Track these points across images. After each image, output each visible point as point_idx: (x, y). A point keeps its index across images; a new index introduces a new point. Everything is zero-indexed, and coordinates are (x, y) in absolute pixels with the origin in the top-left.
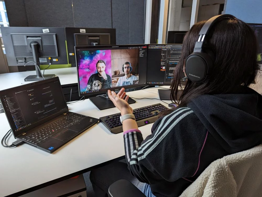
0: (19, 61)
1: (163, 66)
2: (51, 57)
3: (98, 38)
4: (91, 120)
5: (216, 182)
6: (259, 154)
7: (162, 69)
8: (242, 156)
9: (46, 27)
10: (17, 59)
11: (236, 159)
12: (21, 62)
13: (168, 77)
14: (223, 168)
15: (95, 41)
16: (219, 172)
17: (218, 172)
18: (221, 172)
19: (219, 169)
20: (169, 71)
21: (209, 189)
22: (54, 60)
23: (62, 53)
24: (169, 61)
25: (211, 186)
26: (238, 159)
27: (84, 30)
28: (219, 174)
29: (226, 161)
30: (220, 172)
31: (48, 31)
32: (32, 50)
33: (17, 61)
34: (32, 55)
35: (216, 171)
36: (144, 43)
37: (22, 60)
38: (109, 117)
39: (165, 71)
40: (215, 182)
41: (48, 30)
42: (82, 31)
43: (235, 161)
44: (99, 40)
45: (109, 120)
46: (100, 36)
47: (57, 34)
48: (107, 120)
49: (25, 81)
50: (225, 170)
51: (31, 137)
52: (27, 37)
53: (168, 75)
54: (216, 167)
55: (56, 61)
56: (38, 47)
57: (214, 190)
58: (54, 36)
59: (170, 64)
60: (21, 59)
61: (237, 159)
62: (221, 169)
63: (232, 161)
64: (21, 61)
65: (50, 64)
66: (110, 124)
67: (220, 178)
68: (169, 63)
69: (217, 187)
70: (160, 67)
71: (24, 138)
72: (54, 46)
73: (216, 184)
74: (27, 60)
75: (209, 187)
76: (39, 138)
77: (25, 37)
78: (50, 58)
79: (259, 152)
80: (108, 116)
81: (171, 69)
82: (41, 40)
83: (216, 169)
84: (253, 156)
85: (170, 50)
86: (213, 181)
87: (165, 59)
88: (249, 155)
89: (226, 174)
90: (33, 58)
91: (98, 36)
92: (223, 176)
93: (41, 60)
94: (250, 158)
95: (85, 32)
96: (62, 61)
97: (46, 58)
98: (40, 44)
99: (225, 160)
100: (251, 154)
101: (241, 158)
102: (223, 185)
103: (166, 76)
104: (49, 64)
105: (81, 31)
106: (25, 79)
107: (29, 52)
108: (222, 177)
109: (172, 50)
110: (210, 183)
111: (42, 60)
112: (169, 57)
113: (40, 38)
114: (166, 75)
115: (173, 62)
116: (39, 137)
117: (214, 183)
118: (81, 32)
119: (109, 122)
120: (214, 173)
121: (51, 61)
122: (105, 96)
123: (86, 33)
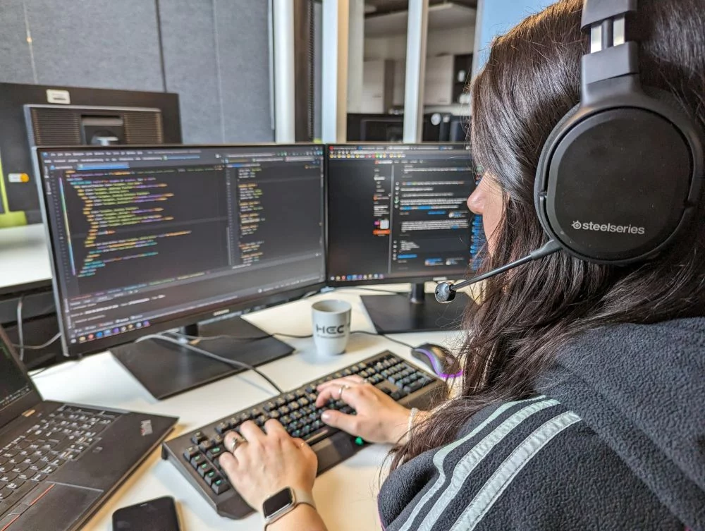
1: (383, 217)
3: (117, 123)
4: (147, 427)
7: (380, 229)
13: (398, 254)
15: (106, 132)
20: (404, 233)
24: (400, 199)
27: (65, 95)
36: (274, 140)
38: (204, 438)
39: (388, 235)
42: (56, 97)
44: (123, 128)
45: (207, 449)
46: (126, 116)
48: (196, 454)
53: (399, 245)
59: (403, 211)
66: (211, 470)
68: (400, 206)
70: (372, 222)
80: (200, 430)
81: (407, 226)
85: (404, 164)
87: (387, 195)
95: (68, 102)
103: (393, 253)
105: (52, 95)
109: (409, 163)
112: (401, 186)
114: (393, 249)
115: (413, 202)
118: (50, 99)
119: (205, 462)
122: (175, 337)
123: (72, 103)
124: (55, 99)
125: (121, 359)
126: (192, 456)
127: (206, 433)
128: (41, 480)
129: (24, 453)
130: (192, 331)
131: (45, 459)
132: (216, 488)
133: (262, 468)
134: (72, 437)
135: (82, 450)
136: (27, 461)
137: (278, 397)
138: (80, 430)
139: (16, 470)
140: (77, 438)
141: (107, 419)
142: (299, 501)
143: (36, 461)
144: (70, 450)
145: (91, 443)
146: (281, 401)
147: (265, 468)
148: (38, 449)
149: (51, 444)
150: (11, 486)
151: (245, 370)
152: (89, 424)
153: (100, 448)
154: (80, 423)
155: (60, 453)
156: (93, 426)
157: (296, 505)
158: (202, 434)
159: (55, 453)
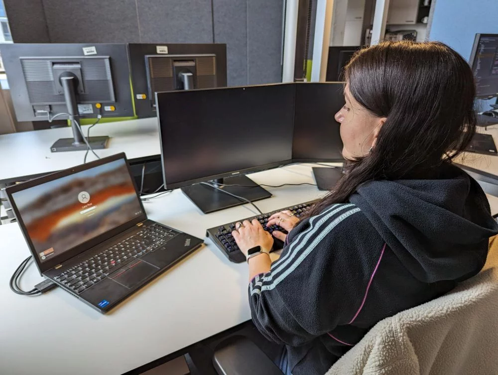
0: (39, 111)
2: (101, 104)
3: (191, 64)
4: (188, 243)
5: (382, 360)
6: (461, 307)
8: (429, 313)
9: (89, 42)
10: (35, 108)
11: (418, 320)
12: (42, 114)
14: (394, 337)
15: (187, 70)
16: (388, 342)
17: (386, 344)
18: (392, 344)
19: (388, 339)
21: (371, 368)
22: (108, 108)
23: (123, 96)
25: (374, 364)
26: (422, 319)
27: (165, 49)
28: (387, 347)
29: (401, 324)
30: (390, 343)
31: (93, 51)
32: (64, 91)
33: (35, 111)
34: (64, 100)
35: (383, 341)
37: (44, 110)
38: (225, 229)
40: (380, 358)
41: (93, 49)
42: (161, 50)
43: (415, 323)
44: (195, 67)
45: (226, 234)
46: (197, 59)
47: (112, 57)
48: (221, 235)
49: (52, 151)
50: (399, 339)
51: (70, 275)
52: (53, 64)
54: (383, 334)
55: (110, 110)
56: (74, 84)
57: (378, 371)
58: (107, 62)
60: (42, 107)
61: (420, 318)
62: (391, 339)
63: (410, 324)
64: (42, 111)
65: (100, 117)
66: (227, 242)
67: (389, 353)
69: (384, 368)
71: (58, 276)
72: (107, 81)
73: (383, 363)
74: (54, 109)
75: (371, 366)
76: (84, 278)
77: (49, 63)
78: (98, 106)
79: (460, 305)
80: (223, 226)
82: (81, 70)
83: (384, 338)
84: (448, 313)
86: (377, 358)
88: (441, 310)
89: (400, 346)
90: (65, 105)
91: (192, 60)
92: (395, 350)
93: (82, 109)
94: (443, 316)
95: (167, 52)
96: (123, 111)
97: (91, 105)
98: (79, 77)
99: (399, 324)
100: (445, 308)
101: (427, 316)
102: (394, 365)
104: (97, 117)
105: (159, 49)
106: (51, 148)
107: (58, 94)
108: (393, 351)
110: (373, 360)
111: (84, 109)
113: (78, 66)
116: (85, 276)
117: (379, 360)
118: (158, 52)
119: (225, 239)
120: (380, 344)
121: (102, 112)
122: (212, 184)
123: (169, 53)
124: (160, 51)
125: (186, 192)
126: (219, 236)
127: (225, 227)
128: (137, 257)
129: (133, 243)
130: (221, 181)
131: (141, 248)
132: (229, 250)
133: (249, 238)
134: (154, 240)
135: (157, 248)
136: (134, 247)
137: (259, 215)
138: (159, 238)
139: (128, 251)
140: (156, 241)
141: (172, 235)
142: (263, 251)
143: (137, 248)
144: (152, 247)
145: (162, 245)
146: (261, 217)
147: (250, 238)
148: (139, 243)
149: (145, 242)
150: (125, 257)
151: (248, 203)
152: (163, 235)
153: (165, 248)
154: (159, 233)
155: (148, 247)
156: (165, 237)
157: (262, 253)
158: (224, 228)
159: (145, 246)
